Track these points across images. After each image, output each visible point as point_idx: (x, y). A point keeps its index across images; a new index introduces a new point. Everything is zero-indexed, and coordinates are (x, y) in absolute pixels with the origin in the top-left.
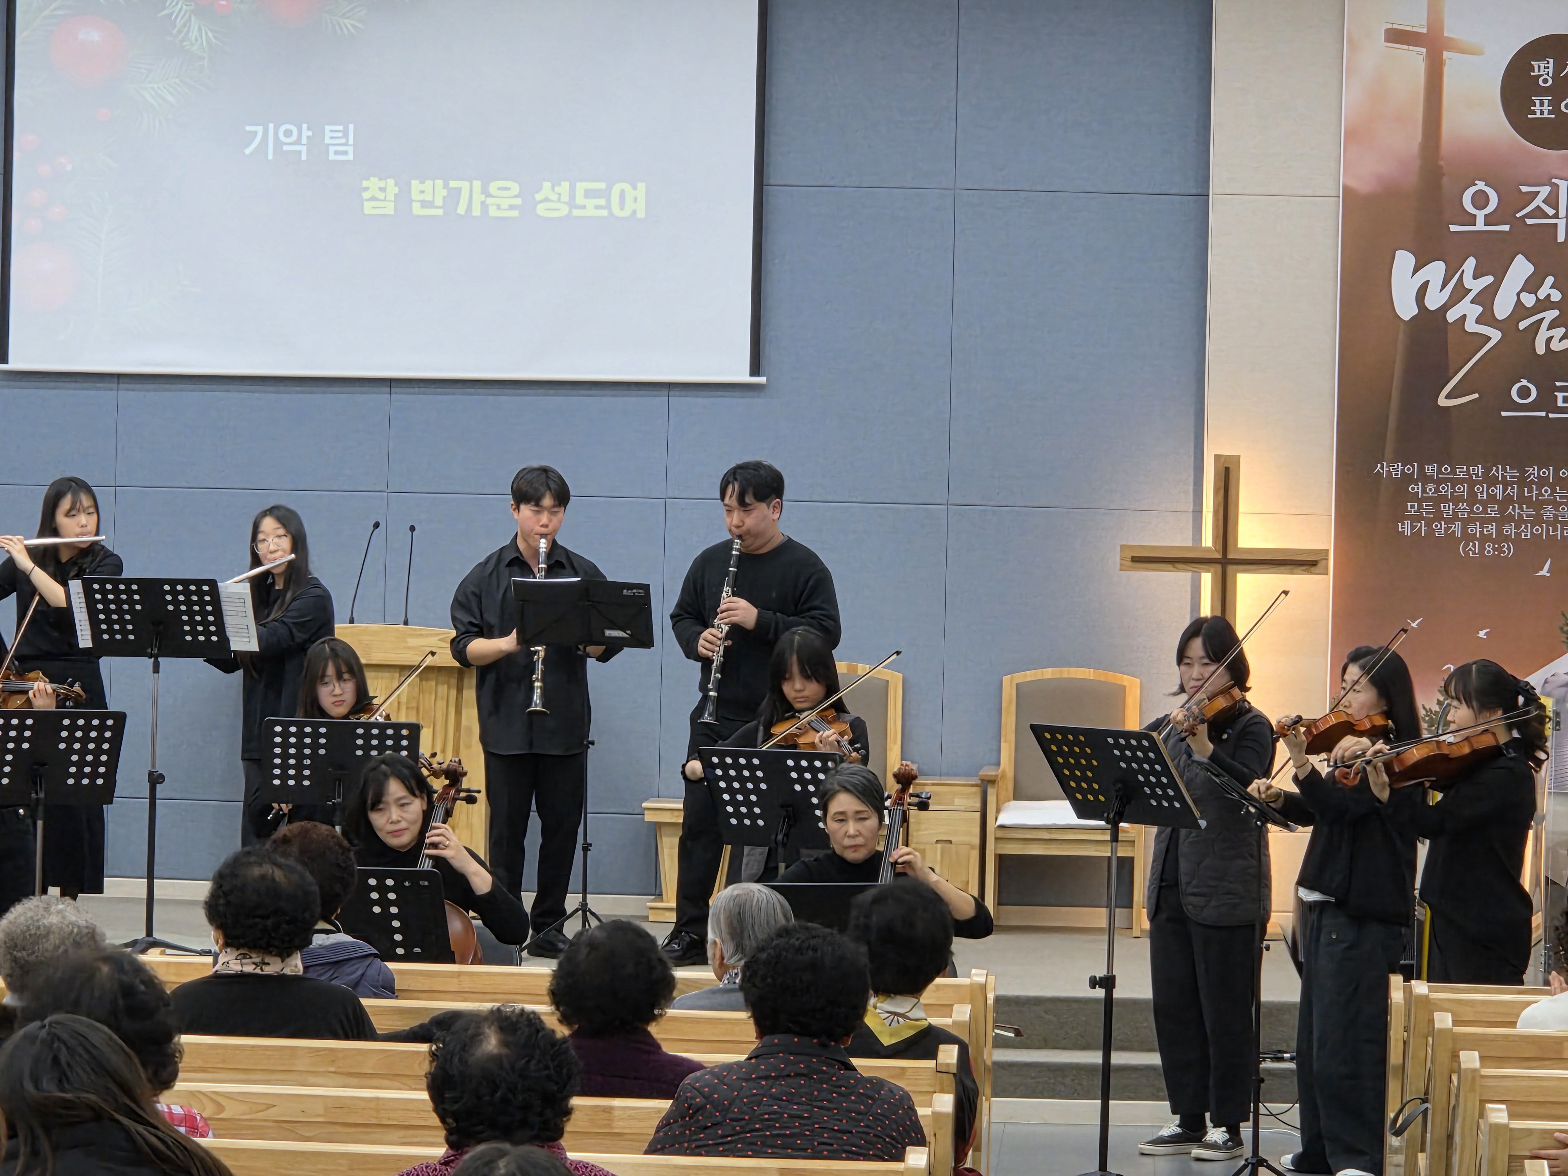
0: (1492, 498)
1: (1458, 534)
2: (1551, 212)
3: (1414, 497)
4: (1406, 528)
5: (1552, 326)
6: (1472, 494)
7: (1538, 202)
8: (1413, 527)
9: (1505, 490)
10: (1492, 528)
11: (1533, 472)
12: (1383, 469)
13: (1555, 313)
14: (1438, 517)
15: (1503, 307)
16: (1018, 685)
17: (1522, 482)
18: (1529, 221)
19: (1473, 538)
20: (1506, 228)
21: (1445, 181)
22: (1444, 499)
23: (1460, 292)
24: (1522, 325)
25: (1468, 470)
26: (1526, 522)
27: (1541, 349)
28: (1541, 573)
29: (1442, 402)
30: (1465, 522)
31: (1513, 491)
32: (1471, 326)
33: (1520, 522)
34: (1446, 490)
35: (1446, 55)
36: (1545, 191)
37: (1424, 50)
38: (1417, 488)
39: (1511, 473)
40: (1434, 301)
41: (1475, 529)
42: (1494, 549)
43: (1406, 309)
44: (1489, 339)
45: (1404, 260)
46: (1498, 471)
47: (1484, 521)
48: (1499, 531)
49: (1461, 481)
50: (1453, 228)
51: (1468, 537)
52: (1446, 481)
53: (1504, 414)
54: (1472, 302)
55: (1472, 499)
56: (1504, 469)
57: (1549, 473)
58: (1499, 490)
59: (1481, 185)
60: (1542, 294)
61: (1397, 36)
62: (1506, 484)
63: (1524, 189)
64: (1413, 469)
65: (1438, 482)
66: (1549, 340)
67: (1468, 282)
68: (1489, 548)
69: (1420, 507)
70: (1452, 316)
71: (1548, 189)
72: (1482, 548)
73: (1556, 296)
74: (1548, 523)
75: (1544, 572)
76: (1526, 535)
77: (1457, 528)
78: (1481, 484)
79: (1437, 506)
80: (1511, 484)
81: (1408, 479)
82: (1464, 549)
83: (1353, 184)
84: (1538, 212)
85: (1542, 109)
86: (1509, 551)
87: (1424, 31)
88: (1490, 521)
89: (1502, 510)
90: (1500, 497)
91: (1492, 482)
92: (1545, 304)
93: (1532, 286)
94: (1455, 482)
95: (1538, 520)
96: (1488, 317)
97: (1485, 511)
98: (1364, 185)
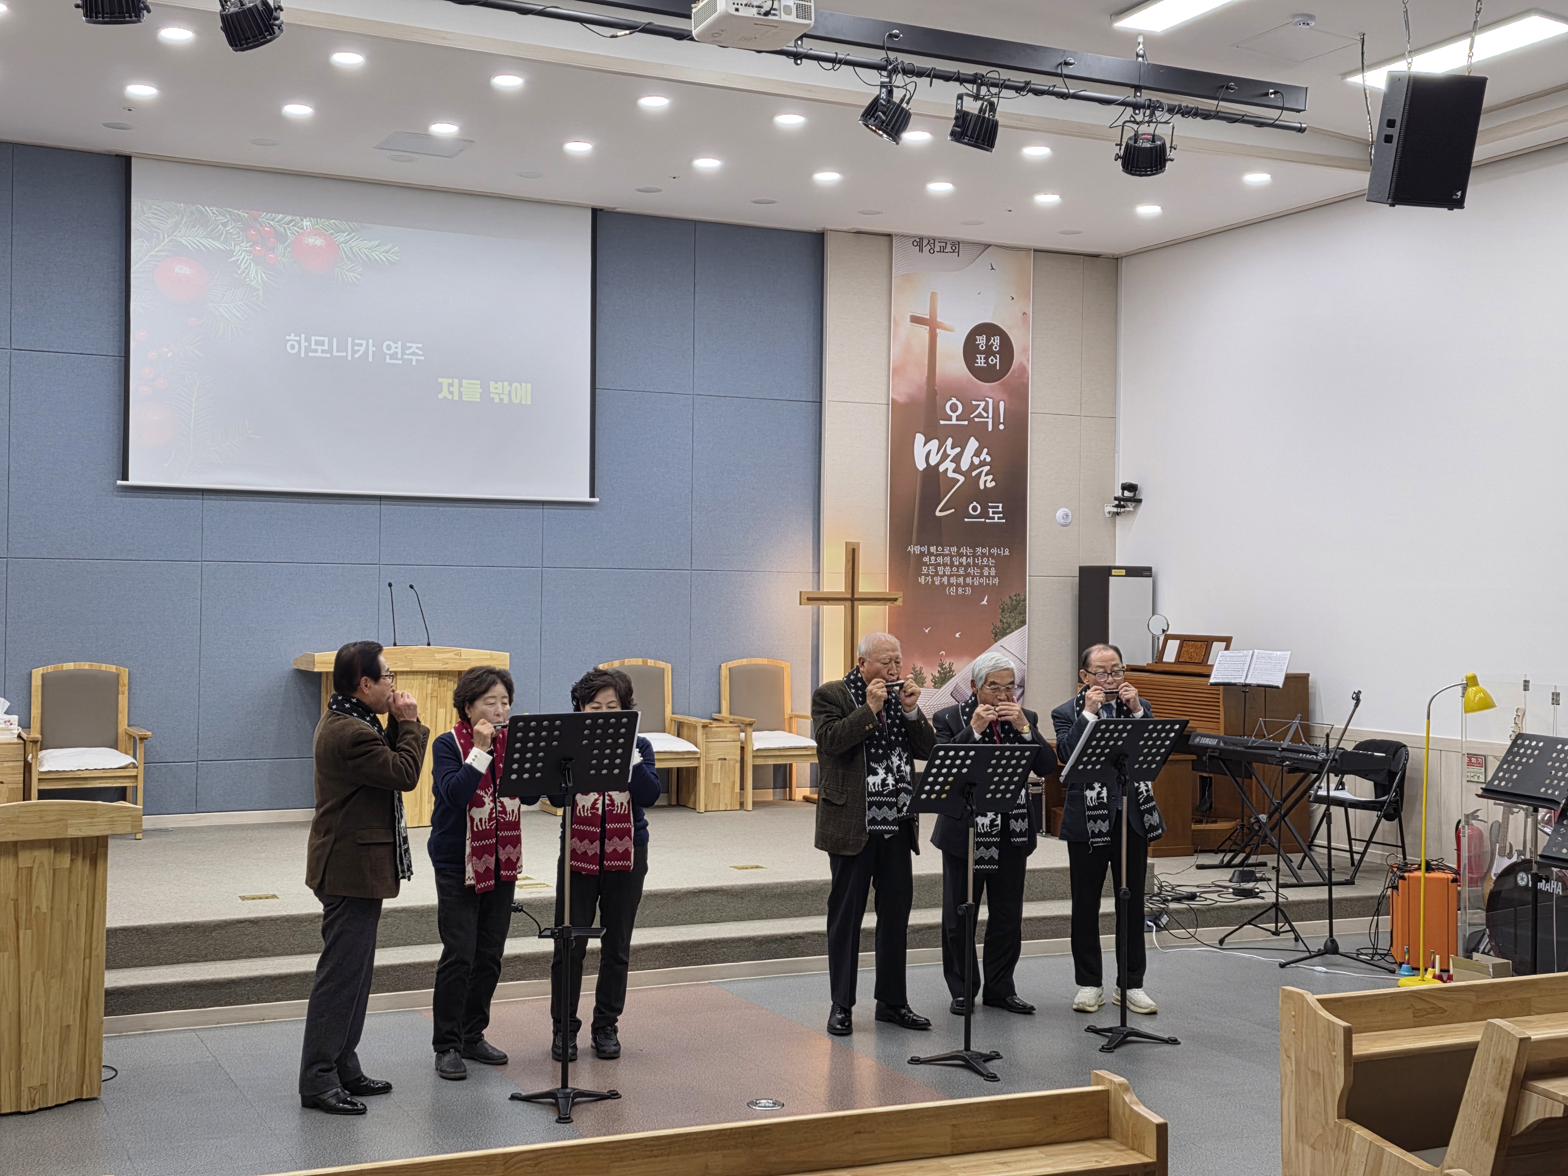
0: (961, 564)
1: (946, 583)
2: (985, 415)
3: (925, 564)
4: (922, 580)
5: (986, 475)
6: (952, 562)
7: (980, 410)
8: (926, 579)
9: (967, 559)
10: (961, 580)
11: (979, 550)
12: (911, 549)
13: (988, 468)
14: (936, 574)
15: (965, 465)
16: (730, 669)
17: (974, 556)
18: (976, 420)
19: (952, 585)
20: (966, 423)
21: (938, 397)
22: (939, 565)
23: (945, 456)
24: (974, 474)
25: (950, 550)
26: (976, 576)
27: (982, 487)
28: (983, 603)
29: (938, 514)
30: (949, 577)
31: (970, 560)
32: (950, 474)
33: (973, 577)
34: (940, 560)
35: (938, 331)
36: (983, 404)
37: (928, 328)
38: (926, 559)
39: (969, 551)
40: (933, 461)
41: (953, 580)
42: (962, 591)
43: (921, 465)
44: (959, 481)
45: (920, 438)
46: (963, 550)
47: (958, 576)
48: (964, 580)
49: (947, 555)
50: (942, 422)
51: (951, 585)
52: (940, 555)
53: (966, 520)
54: (951, 461)
55: (952, 565)
56: (966, 549)
57: (986, 550)
58: (964, 560)
59: (954, 400)
60: (982, 458)
61: (916, 320)
62: (967, 557)
63: (974, 403)
64: (925, 549)
65: (937, 556)
66: (985, 482)
67: (949, 451)
68: (960, 590)
69: (928, 569)
70: (941, 469)
71: (984, 403)
72: (957, 591)
73: (988, 459)
74: (986, 577)
75: (984, 602)
76: (976, 583)
77: (945, 579)
78: (955, 556)
79: (936, 568)
80: (969, 556)
81: (922, 554)
82: (949, 589)
83: (896, 397)
84: (980, 416)
85: (980, 361)
86: (969, 591)
87: (928, 317)
88: (960, 576)
89: (966, 570)
90: (965, 563)
91: (961, 555)
92: (983, 463)
93: (977, 453)
94: (944, 556)
95: (981, 576)
96: (957, 470)
97: (958, 571)
98: (901, 399)
